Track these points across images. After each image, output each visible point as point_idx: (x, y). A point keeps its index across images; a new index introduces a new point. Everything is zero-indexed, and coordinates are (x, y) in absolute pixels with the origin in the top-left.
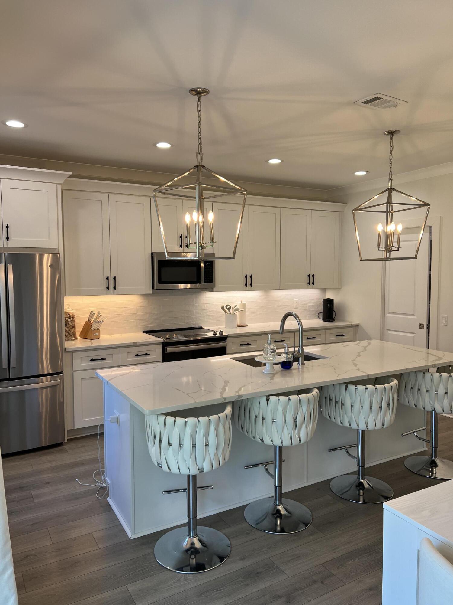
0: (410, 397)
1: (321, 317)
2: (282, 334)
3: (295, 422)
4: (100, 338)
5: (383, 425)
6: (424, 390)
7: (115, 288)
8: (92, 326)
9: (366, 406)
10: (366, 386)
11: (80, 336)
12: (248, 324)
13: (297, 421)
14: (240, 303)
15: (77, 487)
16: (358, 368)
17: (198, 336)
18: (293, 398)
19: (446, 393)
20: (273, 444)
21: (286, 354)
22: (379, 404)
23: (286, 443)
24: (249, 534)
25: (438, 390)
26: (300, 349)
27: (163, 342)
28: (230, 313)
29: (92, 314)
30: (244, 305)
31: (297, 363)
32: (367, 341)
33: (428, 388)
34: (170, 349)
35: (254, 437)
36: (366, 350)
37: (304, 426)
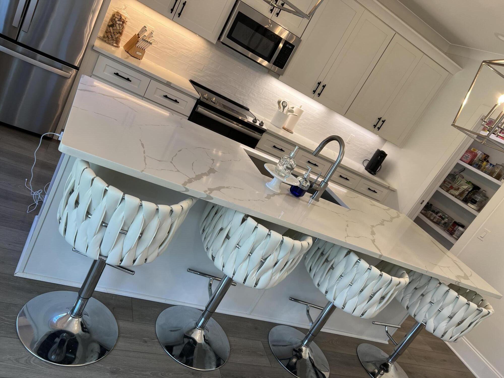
0: (408, 295)
1: (366, 164)
2: (315, 156)
3: (262, 263)
4: (142, 59)
5: (363, 315)
6: (428, 299)
7: (180, 14)
8: (138, 41)
9: (357, 286)
10: (371, 266)
11: (125, 47)
12: (294, 132)
13: (264, 263)
14: (299, 108)
15: (19, 186)
16: (374, 240)
17: (240, 116)
18: (276, 236)
19: (451, 317)
20: (223, 270)
21: (303, 179)
22: (373, 292)
23: (238, 278)
24: (146, 342)
25: (443, 309)
26: (323, 183)
27: (199, 98)
28: (283, 111)
29: (144, 29)
30: (301, 112)
31: (312, 195)
32: (397, 212)
33: (433, 300)
34: (201, 109)
35: (207, 249)
36: (392, 222)
37: (270, 272)
